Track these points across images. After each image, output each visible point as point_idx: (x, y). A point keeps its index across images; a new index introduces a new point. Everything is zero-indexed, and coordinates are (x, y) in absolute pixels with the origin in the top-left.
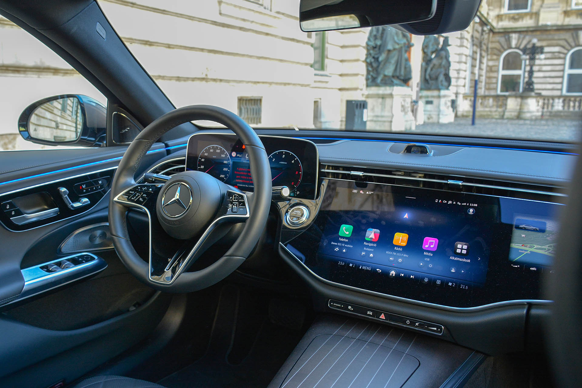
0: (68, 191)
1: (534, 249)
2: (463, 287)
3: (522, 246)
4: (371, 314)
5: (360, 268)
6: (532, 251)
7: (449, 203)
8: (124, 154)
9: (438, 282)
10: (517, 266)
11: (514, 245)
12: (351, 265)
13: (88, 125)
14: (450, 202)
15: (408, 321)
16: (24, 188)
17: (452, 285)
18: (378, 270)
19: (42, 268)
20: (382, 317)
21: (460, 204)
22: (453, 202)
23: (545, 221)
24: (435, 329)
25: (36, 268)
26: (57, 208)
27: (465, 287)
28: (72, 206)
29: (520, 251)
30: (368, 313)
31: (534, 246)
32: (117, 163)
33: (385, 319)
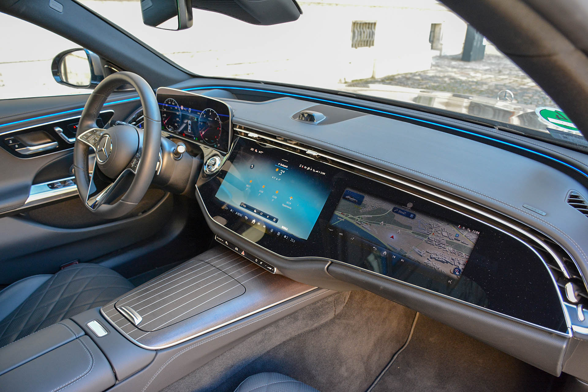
0: (61, 130)
1: (348, 218)
2: (292, 240)
3: (342, 213)
4: (237, 249)
5: (236, 214)
6: (346, 219)
7: (307, 169)
8: (84, 105)
9: (279, 234)
10: (331, 230)
11: (337, 213)
12: (231, 210)
13: (96, 74)
14: (309, 168)
15: (256, 260)
16: (31, 126)
17: (286, 237)
18: (246, 217)
19: (48, 185)
20: (243, 253)
21: (314, 171)
22: (310, 169)
23: (364, 195)
24: (271, 269)
25: (45, 185)
26: (56, 142)
27: (293, 241)
28: (68, 141)
29: (338, 218)
30: (236, 249)
31: (349, 215)
32: (79, 113)
33: (244, 255)
